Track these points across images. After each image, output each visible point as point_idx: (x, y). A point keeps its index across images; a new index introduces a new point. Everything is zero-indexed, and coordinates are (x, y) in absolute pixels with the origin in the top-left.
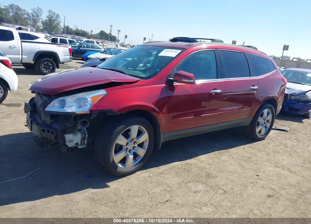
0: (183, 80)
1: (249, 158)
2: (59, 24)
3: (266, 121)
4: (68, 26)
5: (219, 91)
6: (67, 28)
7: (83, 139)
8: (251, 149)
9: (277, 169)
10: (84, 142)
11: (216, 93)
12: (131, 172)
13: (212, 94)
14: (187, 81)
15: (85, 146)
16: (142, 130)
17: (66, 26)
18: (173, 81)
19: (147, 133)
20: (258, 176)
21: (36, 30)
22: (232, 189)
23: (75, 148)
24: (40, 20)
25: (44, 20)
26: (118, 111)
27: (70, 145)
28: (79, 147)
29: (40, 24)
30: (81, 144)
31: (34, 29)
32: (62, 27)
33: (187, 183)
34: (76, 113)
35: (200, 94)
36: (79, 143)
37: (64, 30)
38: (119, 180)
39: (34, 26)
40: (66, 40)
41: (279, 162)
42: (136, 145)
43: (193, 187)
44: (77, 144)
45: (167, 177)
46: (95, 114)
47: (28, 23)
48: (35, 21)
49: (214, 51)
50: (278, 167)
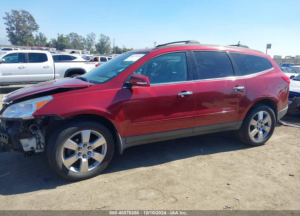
0: (137, 83)
1: (231, 165)
2: (109, 45)
3: (263, 125)
4: (117, 46)
5: (188, 93)
6: (117, 48)
7: (39, 143)
8: (241, 155)
9: (259, 178)
10: (40, 146)
11: (185, 95)
12: (86, 177)
13: (180, 96)
14: (141, 83)
15: (42, 151)
16: (97, 134)
17: (115, 46)
18: (131, 85)
19: (103, 137)
20: (228, 185)
21: (91, 53)
22: (187, 198)
23: (32, 153)
24: (94, 44)
25: (97, 43)
26: (62, 115)
27: (26, 149)
28: (36, 151)
29: (94, 47)
30: (37, 149)
31: (89, 52)
32: (112, 48)
33: (141, 189)
34: (23, 118)
35: (164, 97)
36: (35, 147)
37: (113, 50)
38: (72, 184)
39: (88, 49)
40: (106, 58)
41: (266, 170)
42: (91, 150)
43: (143, 194)
44: (32, 148)
45: (123, 183)
46: (40, 119)
47: (84, 47)
48: (90, 45)
49: (185, 52)
50: (262, 175)
